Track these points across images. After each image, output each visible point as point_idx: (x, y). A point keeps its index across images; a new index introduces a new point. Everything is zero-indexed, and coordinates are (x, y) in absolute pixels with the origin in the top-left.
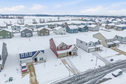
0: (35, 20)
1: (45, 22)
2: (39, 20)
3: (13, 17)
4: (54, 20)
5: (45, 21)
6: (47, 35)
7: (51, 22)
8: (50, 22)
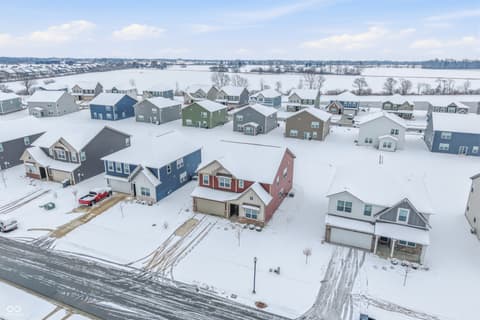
0: (363, 82)
1: (413, 94)
2: (385, 80)
3: (328, 70)
4: (467, 85)
5: (414, 89)
6: (310, 139)
7: (444, 94)
8: (437, 92)
